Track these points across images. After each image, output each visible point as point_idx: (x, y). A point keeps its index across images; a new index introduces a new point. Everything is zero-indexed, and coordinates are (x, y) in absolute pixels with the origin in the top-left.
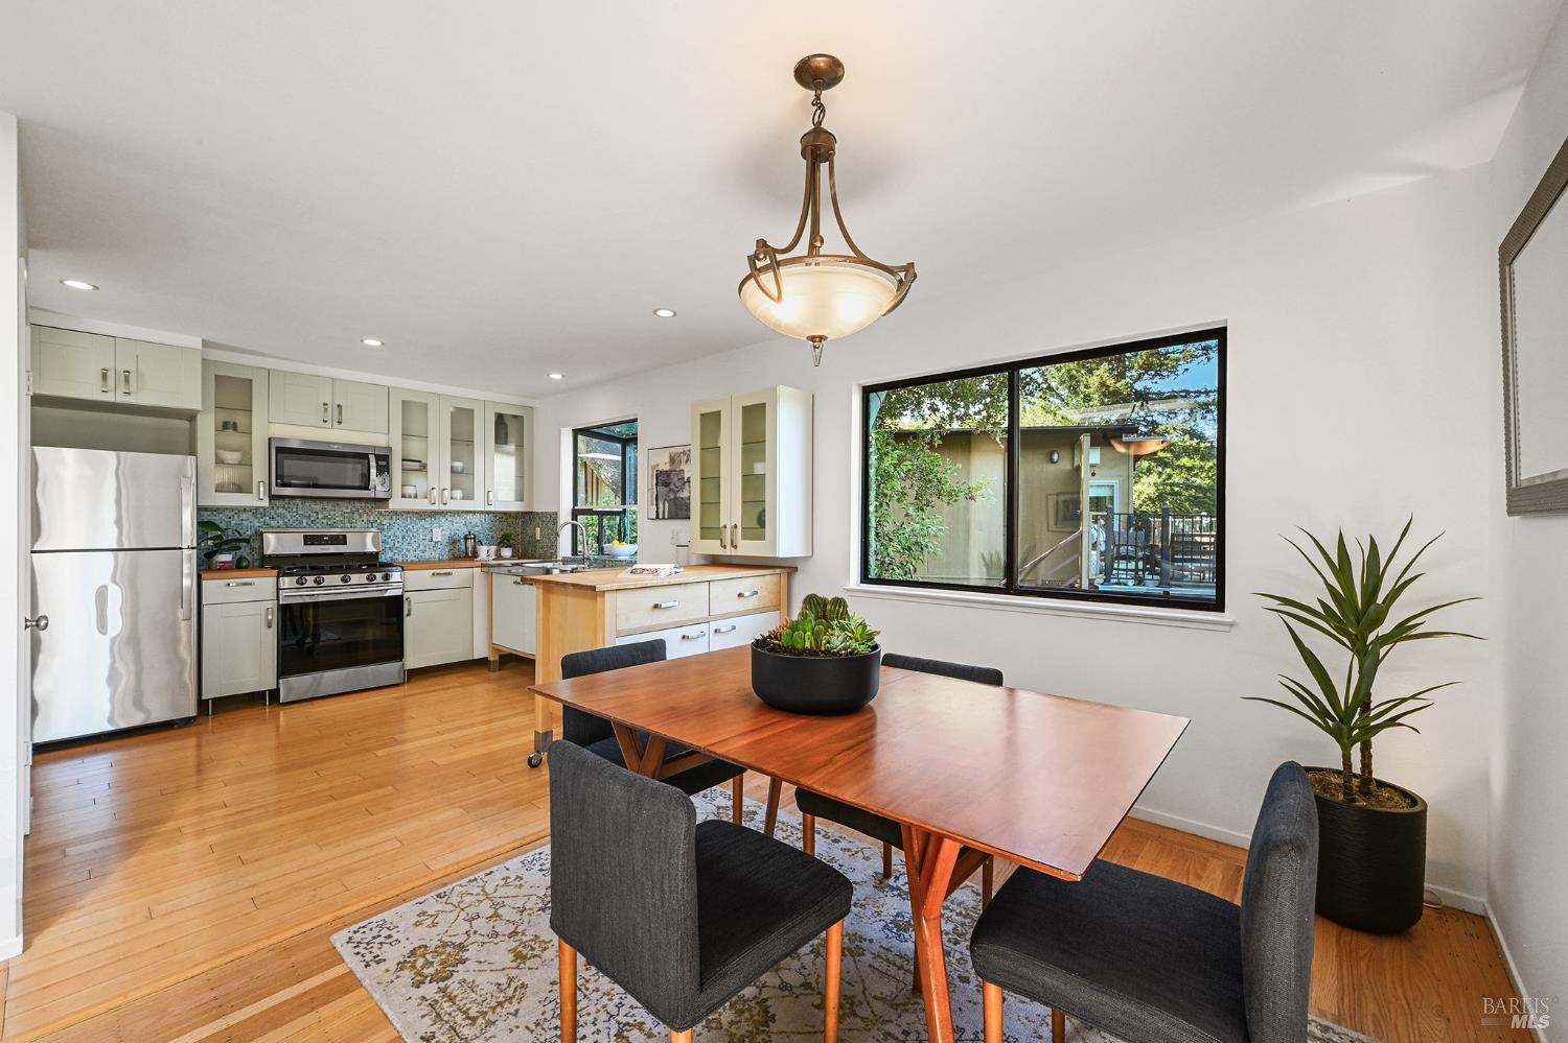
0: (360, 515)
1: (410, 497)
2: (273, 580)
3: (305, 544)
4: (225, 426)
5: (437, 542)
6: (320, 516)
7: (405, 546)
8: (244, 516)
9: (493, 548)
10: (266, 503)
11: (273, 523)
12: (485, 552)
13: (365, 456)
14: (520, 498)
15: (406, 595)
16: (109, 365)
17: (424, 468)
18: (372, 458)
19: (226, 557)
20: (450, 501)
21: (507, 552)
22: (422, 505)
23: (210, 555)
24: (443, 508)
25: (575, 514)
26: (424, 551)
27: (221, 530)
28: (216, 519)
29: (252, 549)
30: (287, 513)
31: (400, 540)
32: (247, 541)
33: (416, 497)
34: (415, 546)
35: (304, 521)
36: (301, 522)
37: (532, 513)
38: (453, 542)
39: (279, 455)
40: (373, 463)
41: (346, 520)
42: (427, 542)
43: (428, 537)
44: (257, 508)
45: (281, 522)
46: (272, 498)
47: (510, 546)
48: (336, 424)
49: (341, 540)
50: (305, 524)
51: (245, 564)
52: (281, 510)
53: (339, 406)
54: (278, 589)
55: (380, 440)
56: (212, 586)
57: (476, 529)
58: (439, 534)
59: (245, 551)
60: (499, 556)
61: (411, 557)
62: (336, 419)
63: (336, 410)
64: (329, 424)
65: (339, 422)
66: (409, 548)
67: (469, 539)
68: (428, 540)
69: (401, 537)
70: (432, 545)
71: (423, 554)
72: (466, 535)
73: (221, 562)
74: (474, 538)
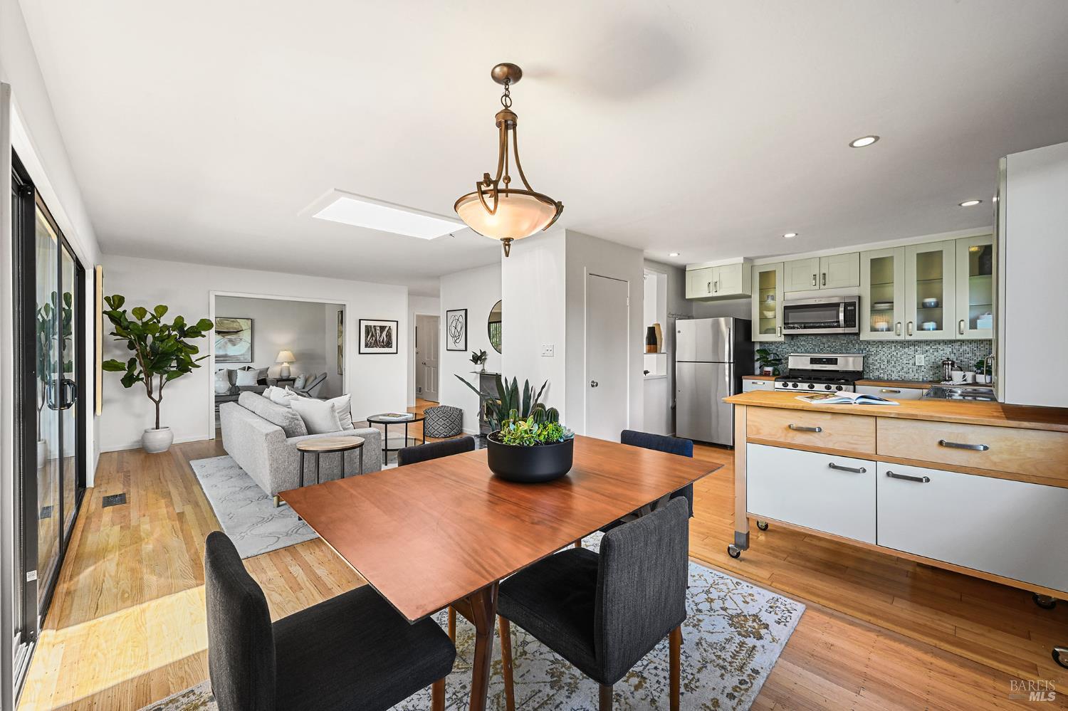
0: (853, 345)
1: (882, 331)
2: (773, 383)
3: (811, 363)
5: (920, 367)
6: (826, 346)
7: (890, 368)
9: (969, 375)
10: (782, 339)
13: (838, 305)
16: (710, 281)
18: (842, 305)
19: (768, 369)
20: (916, 332)
21: (983, 379)
22: (891, 336)
23: (762, 367)
26: (907, 373)
27: (770, 354)
31: (886, 363)
32: (780, 360)
34: (899, 368)
38: (933, 366)
39: (786, 310)
40: (842, 309)
41: (843, 349)
42: (910, 366)
43: (911, 362)
46: (786, 336)
48: (821, 286)
49: (834, 361)
51: (777, 373)
53: (824, 274)
58: (921, 359)
60: (974, 383)
61: (895, 376)
62: (822, 283)
63: (822, 276)
64: (817, 287)
65: (824, 285)
66: (893, 369)
67: (945, 364)
68: (911, 364)
69: (886, 361)
70: (915, 368)
71: (906, 375)
72: (945, 361)
73: (765, 371)
74: (952, 364)
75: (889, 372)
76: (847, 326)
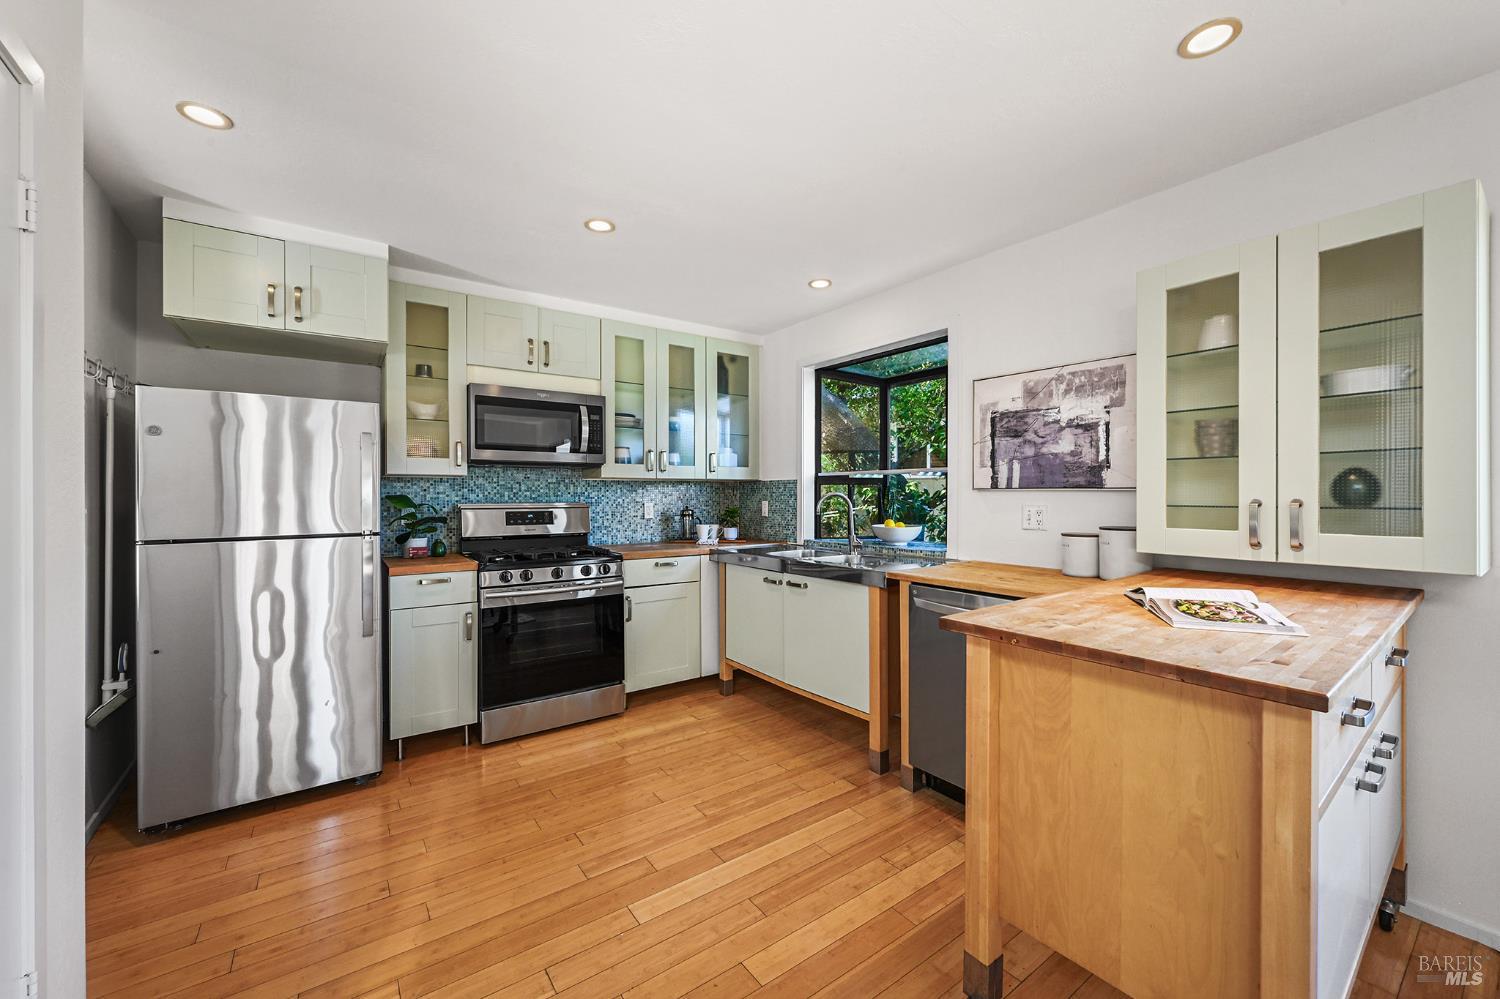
0: (567, 486)
1: (623, 462)
2: (471, 576)
3: (508, 523)
4: (419, 371)
5: (649, 520)
6: (523, 487)
7: (615, 525)
8: (441, 488)
9: (715, 527)
10: (463, 471)
11: (472, 497)
12: (707, 533)
13: (575, 408)
14: (743, 462)
15: (627, 593)
16: (278, 280)
17: (638, 425)
18: (584, 410)
19: (419, 542)
20: (668, 467)
21: (732, 533)
22: (638, 472)
23: (402, 539)
24: (661, 476)
25: (819, 481)
26: (635, 531)
27: (415, 506)
28: (412, 492)
29: (450, 530)
30: (487, 485)
31: (609, 517)
32: (443, 520)
33: (629, 462)
34: (626, 524)
35: (506, 493)
36: (502, 496)
37: (756, 482)
38: (666, 519)
39: (479, 406)
40: (585, 418)
41: (552, 492)
42: (638, 520)
43: (640, 513)
44: (454, 478)
45: (481, 496)
46: (473, 464)
47: (734, 526)
48: (542, 366)
49: (547, 518)
50: (506, 498)
51: (441, 552)
52: (481, 480)
53: (546, 343)
54: (479, 588)
55: (590, 388)
56: (402, 585)
57: (693, 502)
58: (652, 509)
59: (441, 534)
60: (722, 539)
61: (621, 538)
62: (543, 360)
63: (543, 346)
64: (534, 367)
65: (546, 365)
66: (619, 527)
67: (685, 515)
68: (639, 517)
69: (610, 514)
70: (644, 521)
71: (634, 535)
72: (683, 511)
73: (414, 549)
74: (692, 515)
76: (590, 451)
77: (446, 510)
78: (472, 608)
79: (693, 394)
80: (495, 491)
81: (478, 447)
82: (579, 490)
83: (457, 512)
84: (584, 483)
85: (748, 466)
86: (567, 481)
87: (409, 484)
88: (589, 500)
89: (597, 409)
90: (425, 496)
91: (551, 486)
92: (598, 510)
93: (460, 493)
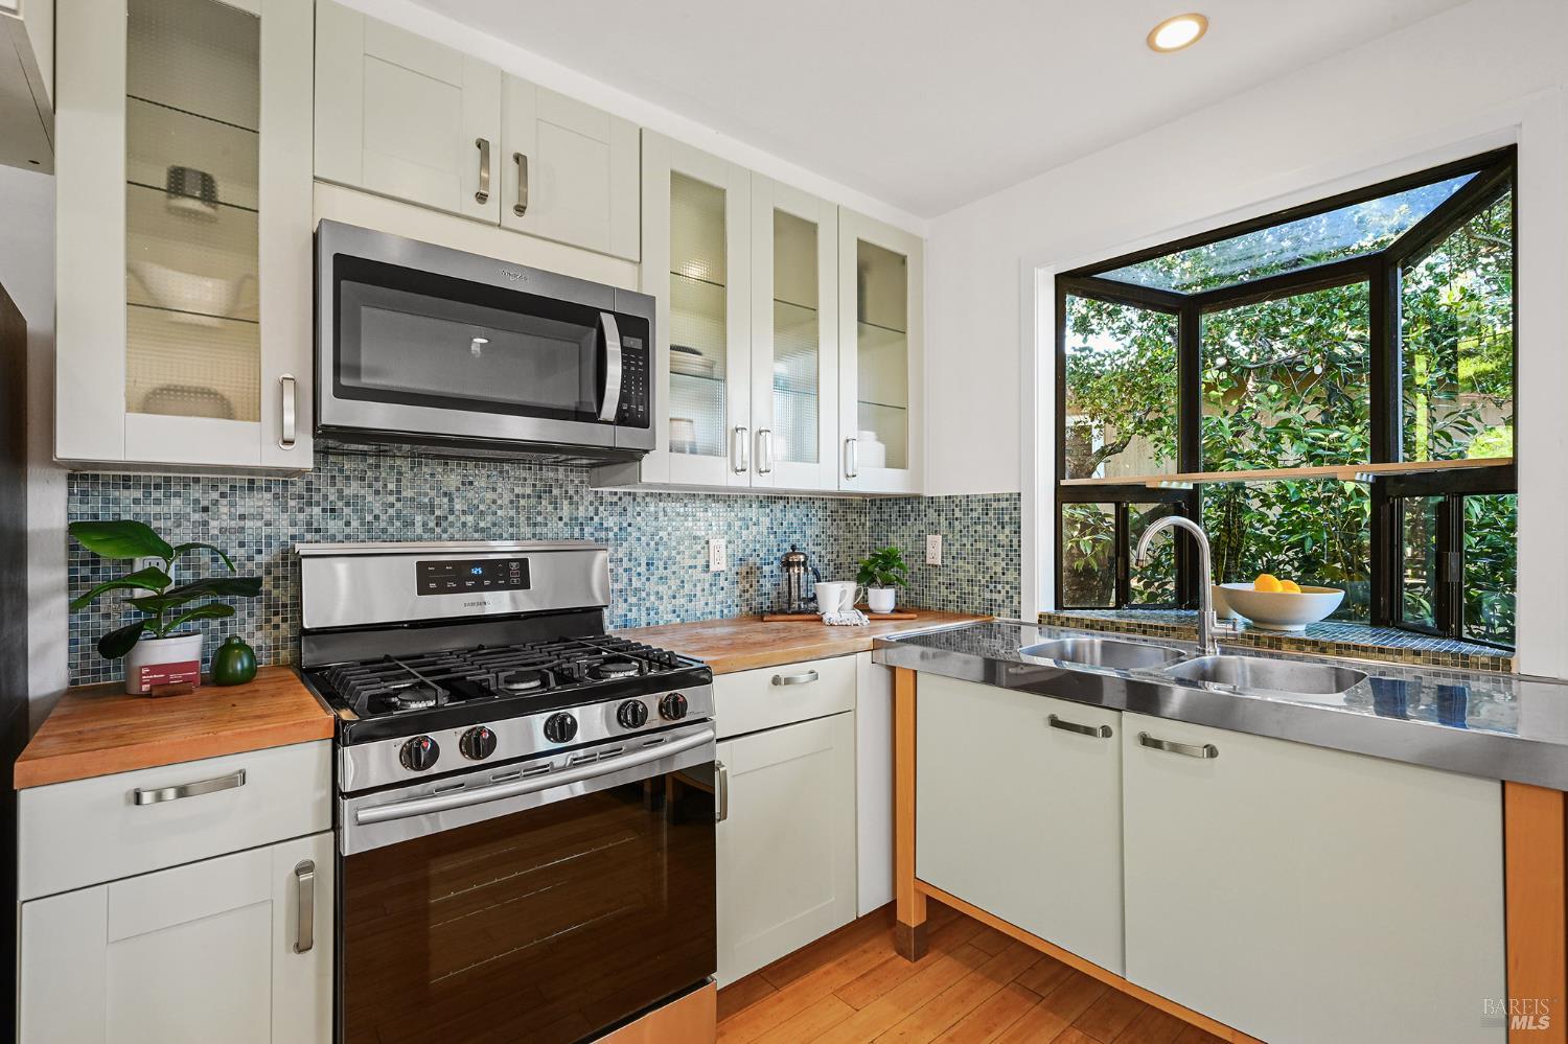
0: (554, 503)
1: (682, 451)
2: (316, 753)
3: (423, 590)
5: (716, 575)
6: (458, 505)
7: (652, 587)
9: (850, 588)
10: (301, 456)
11: (334, 526)
12: (836, 598)
13: (588, 317)
14: (896, 460)
17: (714, 375)
18: (608, 323)
19: (178, 649)
20: (772, 465)
21: (883, 599)
22: (713, 473)
23: (118, 644)
24: (758, 481)
25: (1064, 495)
26: (691, 598)
27: (166, 552)
28: (171, 518)
30: (370, 494)
31: (643, 569)
32: (250, 587)
33: (693, 452)
34: (674, 583)
35: (418, 519)
36: (409, 524)
37: (918, 498)
38: (749, 573)
39: (343, 283)
40: (612, 342)
42: (698, 574)
43: (701, 562)
45: (355, 524)
46: (332, 441)
47: (887, 584)
48: (509, 213)
50: (419, 530)
53: (518, 158)
54: (337, 794)
55: (620, 277)
58: (722, 554)
59: (250, 627)
60: (868, 612)
62: (512, 199)
63: (513, 167)
64: (489, 211)
65: (520, 209)
66: (662, 589)
67: (790, 564)
68: (699, 569)
69: (644, 561)
70: (708, 577)
71: (690, 606)
72: (787, 555)
73: (155, 669)
74: (804, 564)
75: (653, 598)
76: (623, 419)
77: (263, 558)
78: (317, 851)
79: (816, 319)
80: (391, 511)
81: (341, 392)
82: (581, 513)
83: (292, 564)
84: (591, 498)
85: (903, 466)
86: (556, 492)
87: (156, 494)
88: (603, 535)
89: (636, 328)
90: (205, 524)
91: (522, 502)
92: (620, 555)
93: (301, 516)
